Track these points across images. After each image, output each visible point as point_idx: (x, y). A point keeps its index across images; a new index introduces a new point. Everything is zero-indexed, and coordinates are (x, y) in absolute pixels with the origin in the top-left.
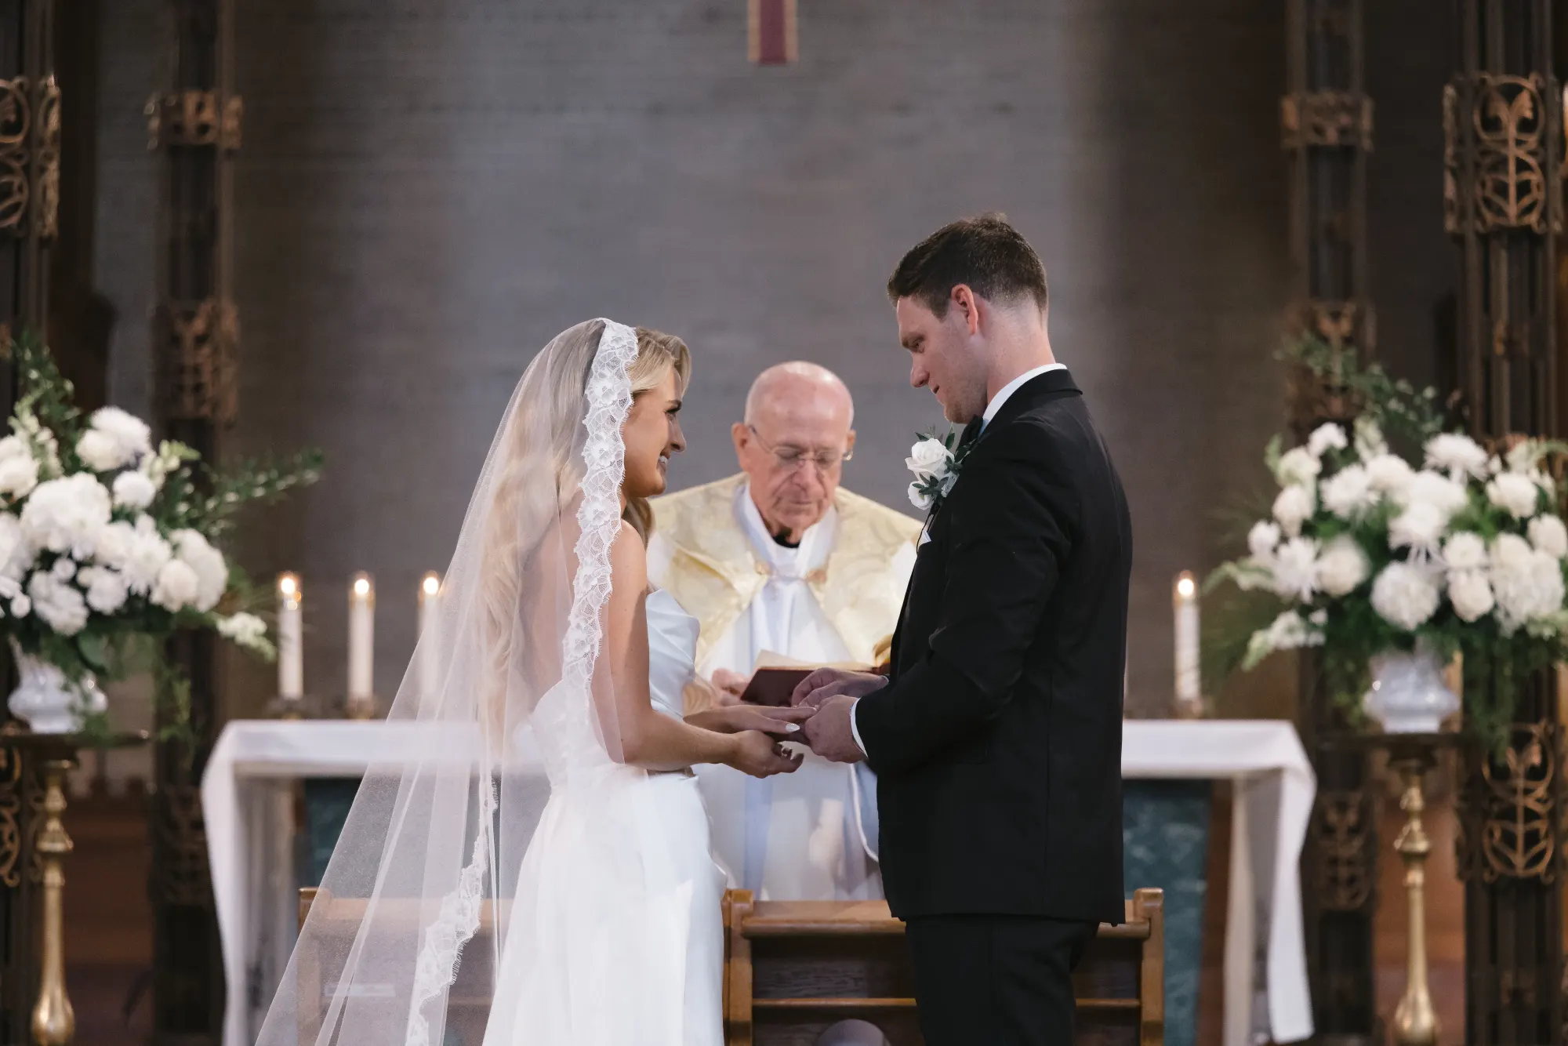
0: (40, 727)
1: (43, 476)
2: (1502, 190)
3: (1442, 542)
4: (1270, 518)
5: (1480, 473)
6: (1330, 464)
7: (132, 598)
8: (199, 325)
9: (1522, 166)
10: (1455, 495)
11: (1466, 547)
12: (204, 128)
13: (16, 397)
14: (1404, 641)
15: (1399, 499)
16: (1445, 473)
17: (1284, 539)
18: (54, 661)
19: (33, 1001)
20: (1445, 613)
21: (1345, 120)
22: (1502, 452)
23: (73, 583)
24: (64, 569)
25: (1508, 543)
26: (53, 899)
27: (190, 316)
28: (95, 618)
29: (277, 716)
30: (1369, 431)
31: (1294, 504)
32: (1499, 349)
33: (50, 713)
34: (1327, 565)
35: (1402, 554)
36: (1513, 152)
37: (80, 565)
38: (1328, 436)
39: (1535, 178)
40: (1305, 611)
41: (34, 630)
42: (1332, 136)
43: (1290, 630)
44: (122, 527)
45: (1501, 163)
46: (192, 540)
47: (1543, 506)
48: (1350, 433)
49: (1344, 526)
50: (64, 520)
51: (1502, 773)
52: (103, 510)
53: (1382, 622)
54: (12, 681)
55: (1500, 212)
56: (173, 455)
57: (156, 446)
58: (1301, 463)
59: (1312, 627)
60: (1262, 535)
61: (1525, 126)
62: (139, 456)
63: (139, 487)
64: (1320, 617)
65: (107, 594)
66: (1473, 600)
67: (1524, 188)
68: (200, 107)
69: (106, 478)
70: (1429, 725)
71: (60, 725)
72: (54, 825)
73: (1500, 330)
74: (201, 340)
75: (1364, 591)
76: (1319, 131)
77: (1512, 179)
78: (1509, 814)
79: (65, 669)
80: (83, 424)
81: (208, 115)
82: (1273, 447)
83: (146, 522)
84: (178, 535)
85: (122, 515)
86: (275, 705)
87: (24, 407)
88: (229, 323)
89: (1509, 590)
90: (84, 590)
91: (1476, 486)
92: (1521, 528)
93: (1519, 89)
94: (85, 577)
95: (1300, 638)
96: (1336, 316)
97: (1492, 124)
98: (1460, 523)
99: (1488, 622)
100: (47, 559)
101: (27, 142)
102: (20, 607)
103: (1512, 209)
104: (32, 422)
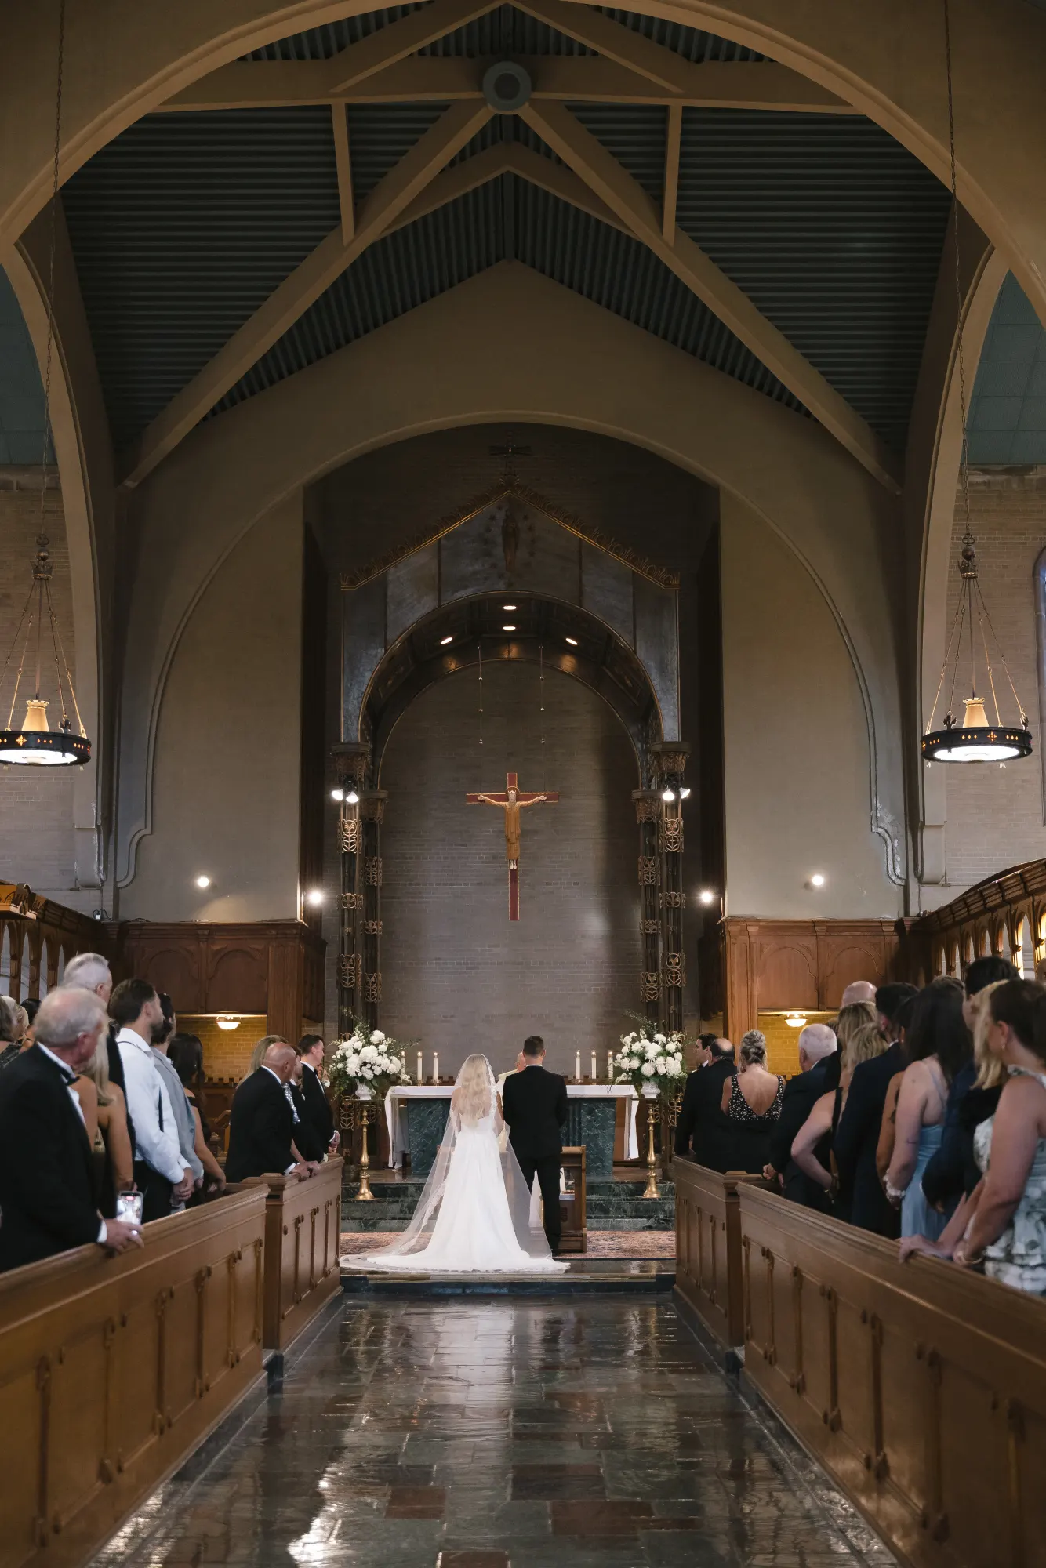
0: (362, 1099)
1: (364, 1046)
2: (672, 977)
3: (655, 1059)
4: (621, 1053)
5: (665, 1042)
6: (634, 1040)
7: (383, 1071)
8: (373, 979)
9: (676, 973)
10: (659, 1048)
11: (661, 1059)
12: (374, 930)
13: (355, 1026)
14: (648, 1079)
15: (647, 1049)
16: (657, 1043)
17: (623, 1057)
18: (366, 1085)
19: (361, 1156)
20: (656, 1073)
21: (654, 927)
22: (672, 1035)
23: (371, 1069)
24: (369, 1066)
25: (670, 1059)
26: (365, 1134)
27: (371, 977)
28: (375, 1076)
29: (400, 1085)
30: (643, 1032)
31: (625, 1050)
32: (672, 1012)
33: (364, 1095)
34: (632, 1063)
35: (647, 1061)
36: (674, 970)
37: (372, 1065)
38: (633, 1034)
39: (679, 975)
40: (627, 1073)
41: (362, 1079)
42: (651, 932)
43: (624, 1077)
44: (381, 1056)
45: (672, 973)
46: (394, 1058)
47: (678, 1050)
48: (638, 1033)
49: (635, 1055)
50: (370, 1056)
51: (672, 1104)
52: (377, 1053)
53: (644, 1075)
54: (356, 1088)
55: (671, 983)
56: (390, 1041)
57: (386, 1038)
58: (628, 1039)
59: (629, 1076)
60: (619, 1056)
61: (677, 964)
62: (383, 1040)
63: (383, 1048)
64: (630, 1074)
65: (378, 1071)
66: (662, 1071)
67: (677, 978)
68: (373, 924)
69: (377, 1046)
70: (654, 1097)
71: (368, 1098)
72: (365, 1119)
73: (672, 1007)
74: (373, 983)
75: (639, 1068)
76: (648, 930)
77: (674, 976)
78: (673, 1113)
79: (368, 1086)
80: (371, 1033)
81: (375, 927)
82: (621, 1037)
83: (385, 1055)
84: (391, 1057)
85: (379, 1054)
86: (399, 1082)
87: (357, 1029)
88: (380, 978)
89: (669, 1069)
90: (373, 1070)
91: (664, 1046)
92: (673, 1056)
93: (676, 956)
94: (373, 1068)
95: (626, 1078)
96: (652, 976)
97: (670, 964)
98: (659, 1054)
99: (665, 1075)
100: (365, 1064)
101: (355, 969)
102: (360, 1074)
103: (674, 982)
104: (359, 1032)
